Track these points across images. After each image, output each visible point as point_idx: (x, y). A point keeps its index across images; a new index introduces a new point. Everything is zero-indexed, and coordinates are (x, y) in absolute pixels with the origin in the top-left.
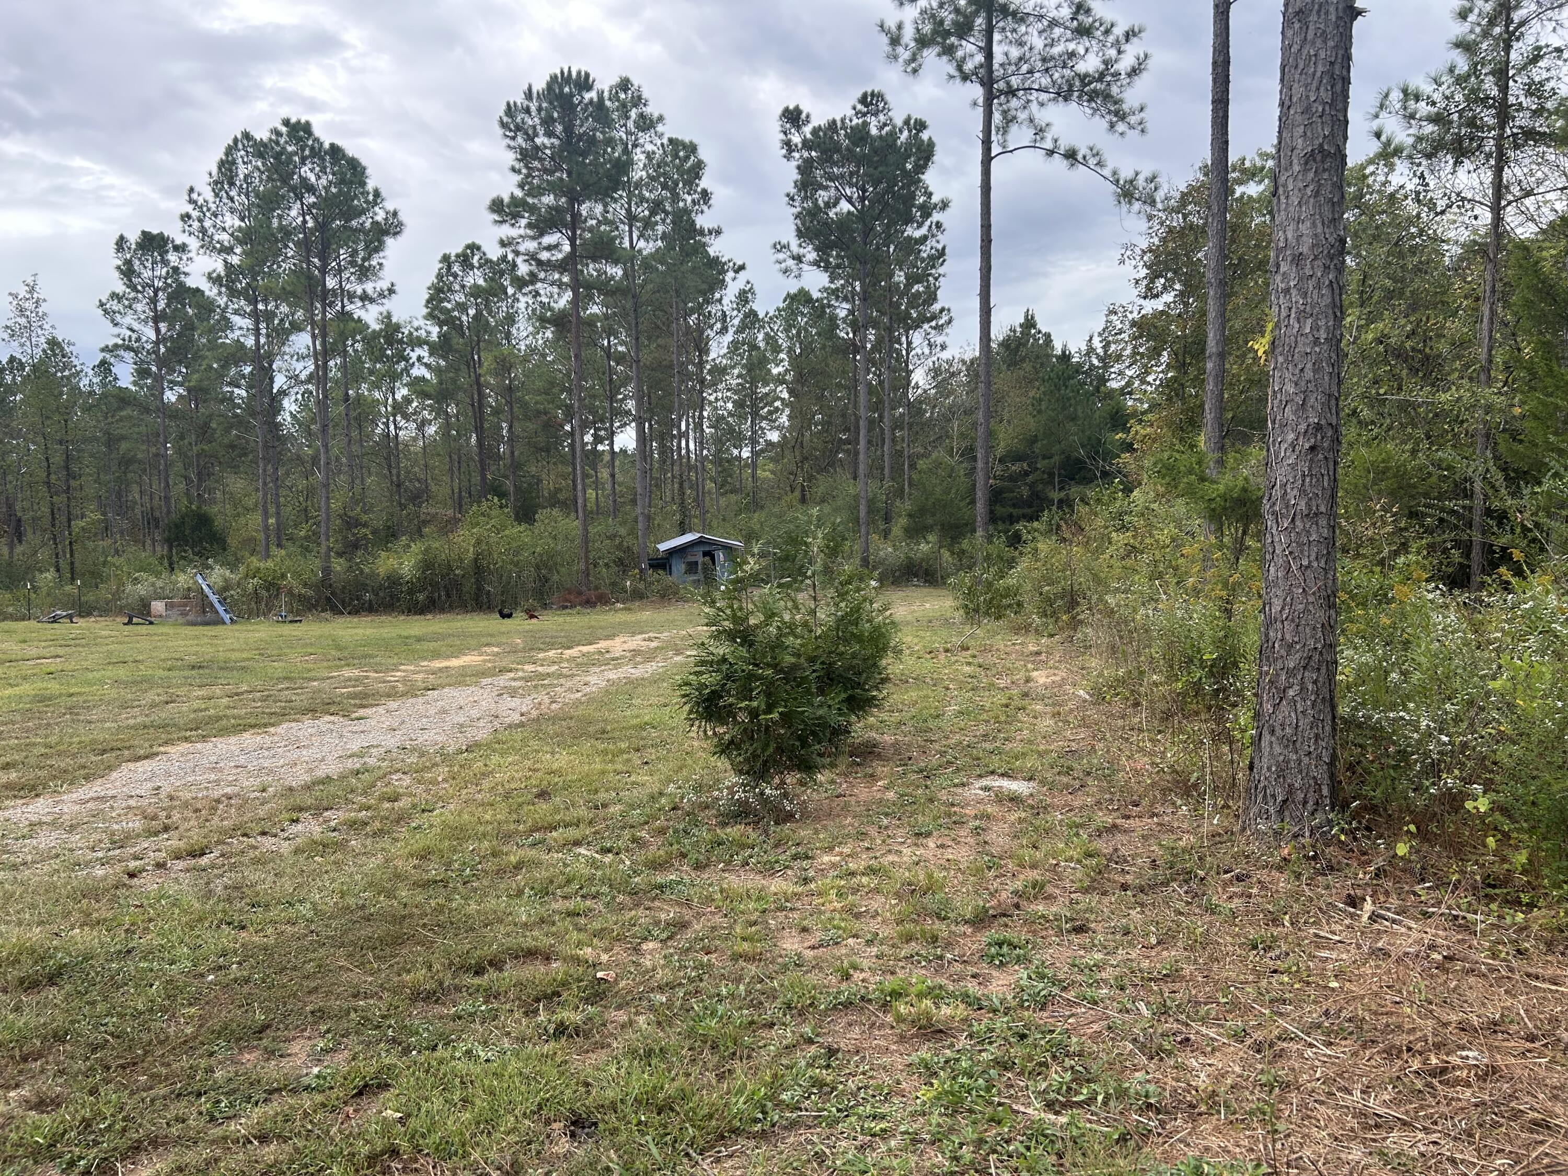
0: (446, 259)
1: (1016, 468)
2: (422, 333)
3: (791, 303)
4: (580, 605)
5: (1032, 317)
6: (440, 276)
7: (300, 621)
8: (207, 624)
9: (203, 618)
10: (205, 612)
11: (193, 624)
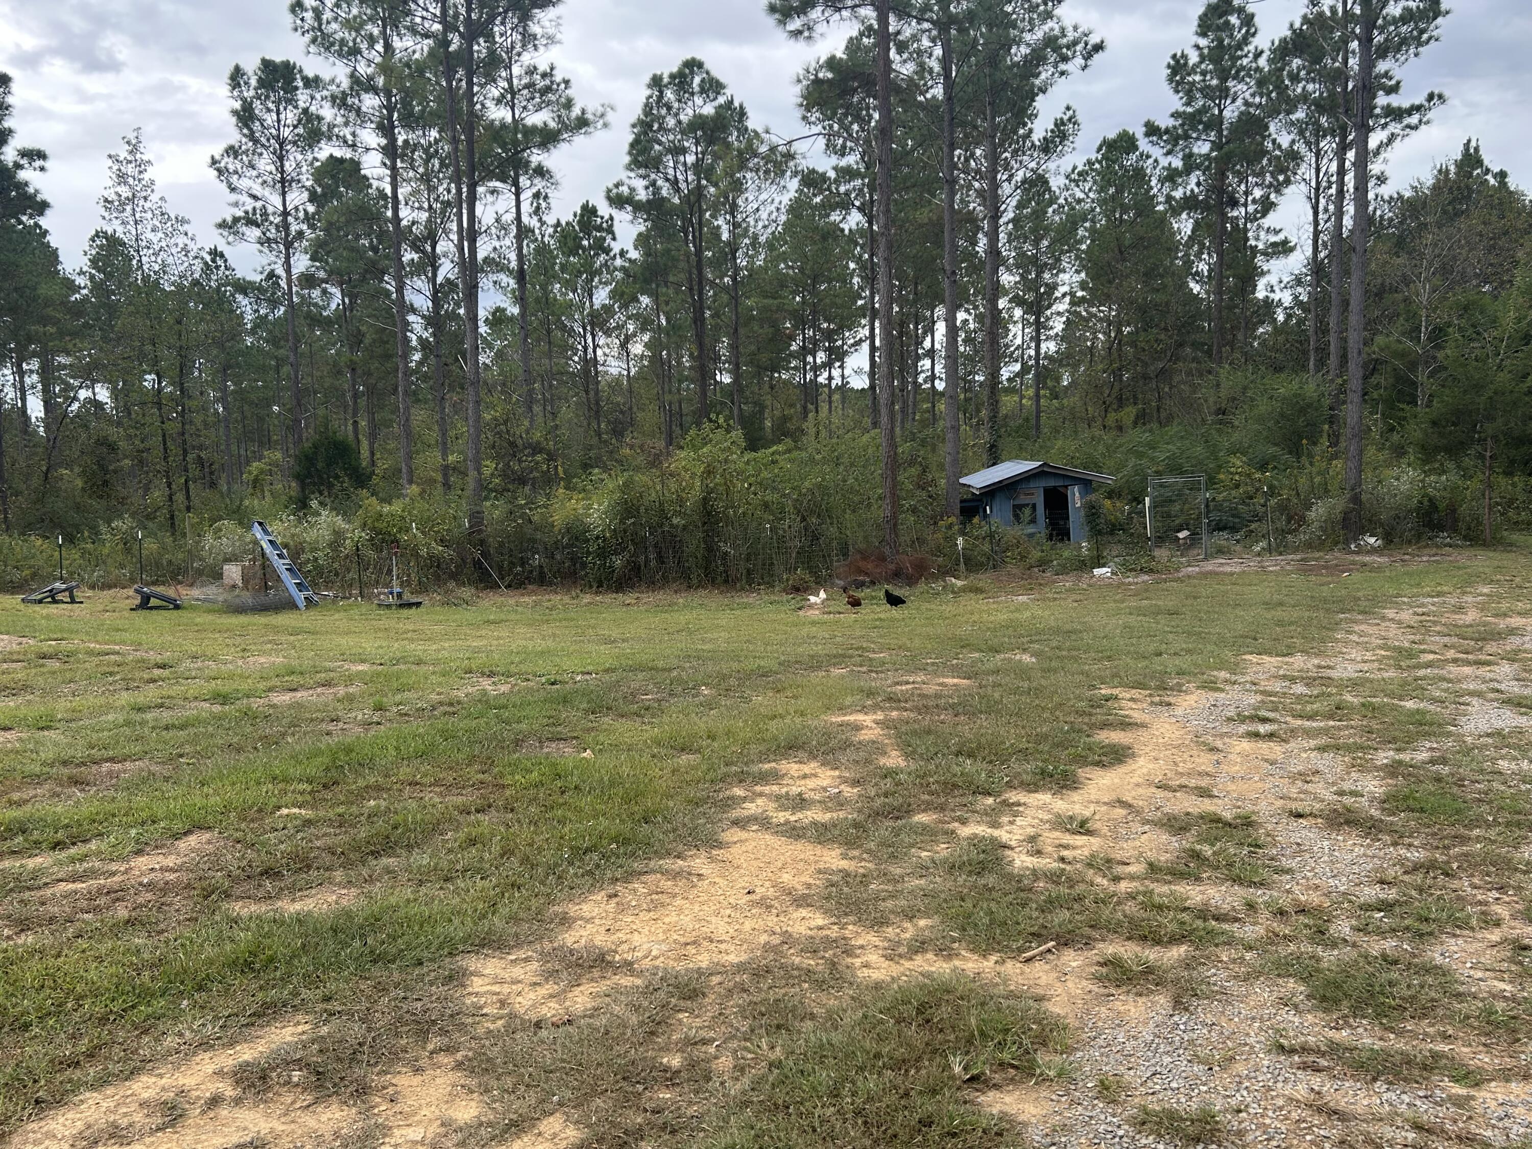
0: (656, 82)
2: (624, 190)
3: (1108, 151)
6: (648, 109)
7: (418, 604)
8: (263, 609)
9: (262, 599)
10: (267, 587)
11: (240, 610)
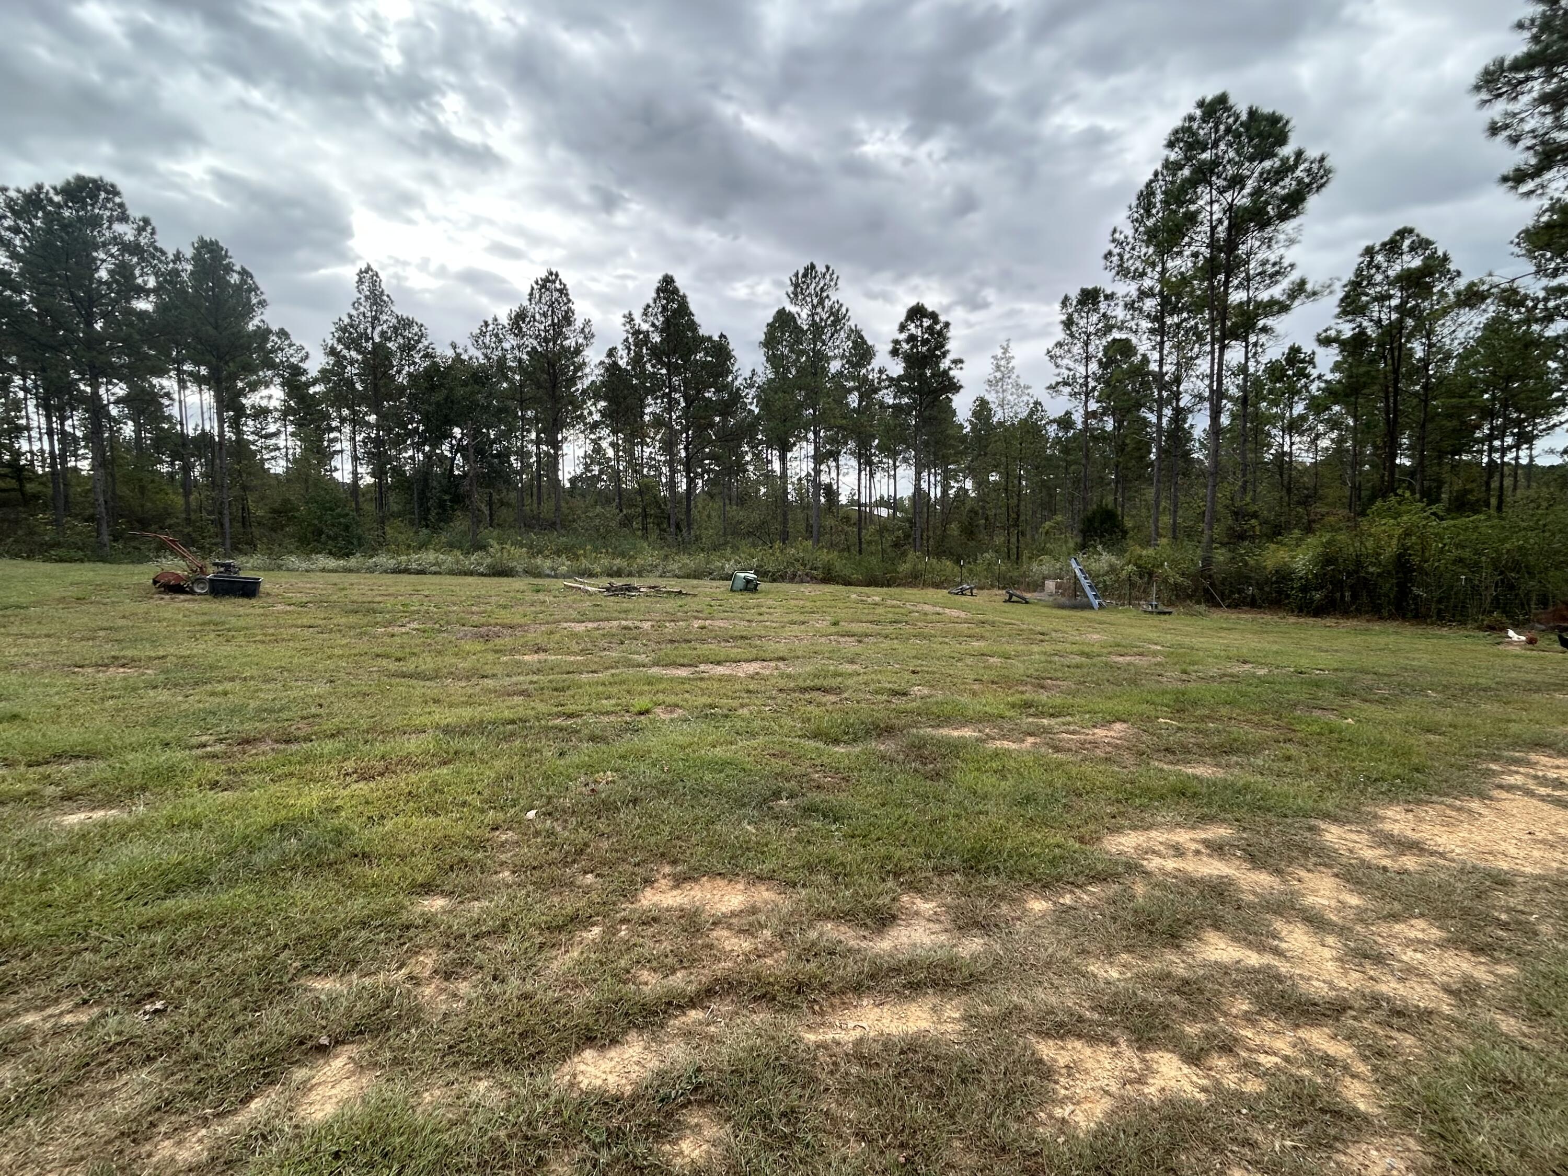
0: (1369, 251)
6: (1359, 272)
7: (1170, 613)
8: (1074, 607)
9: (1073, 601)
10: (1076, 596)
11: (1062, 607)
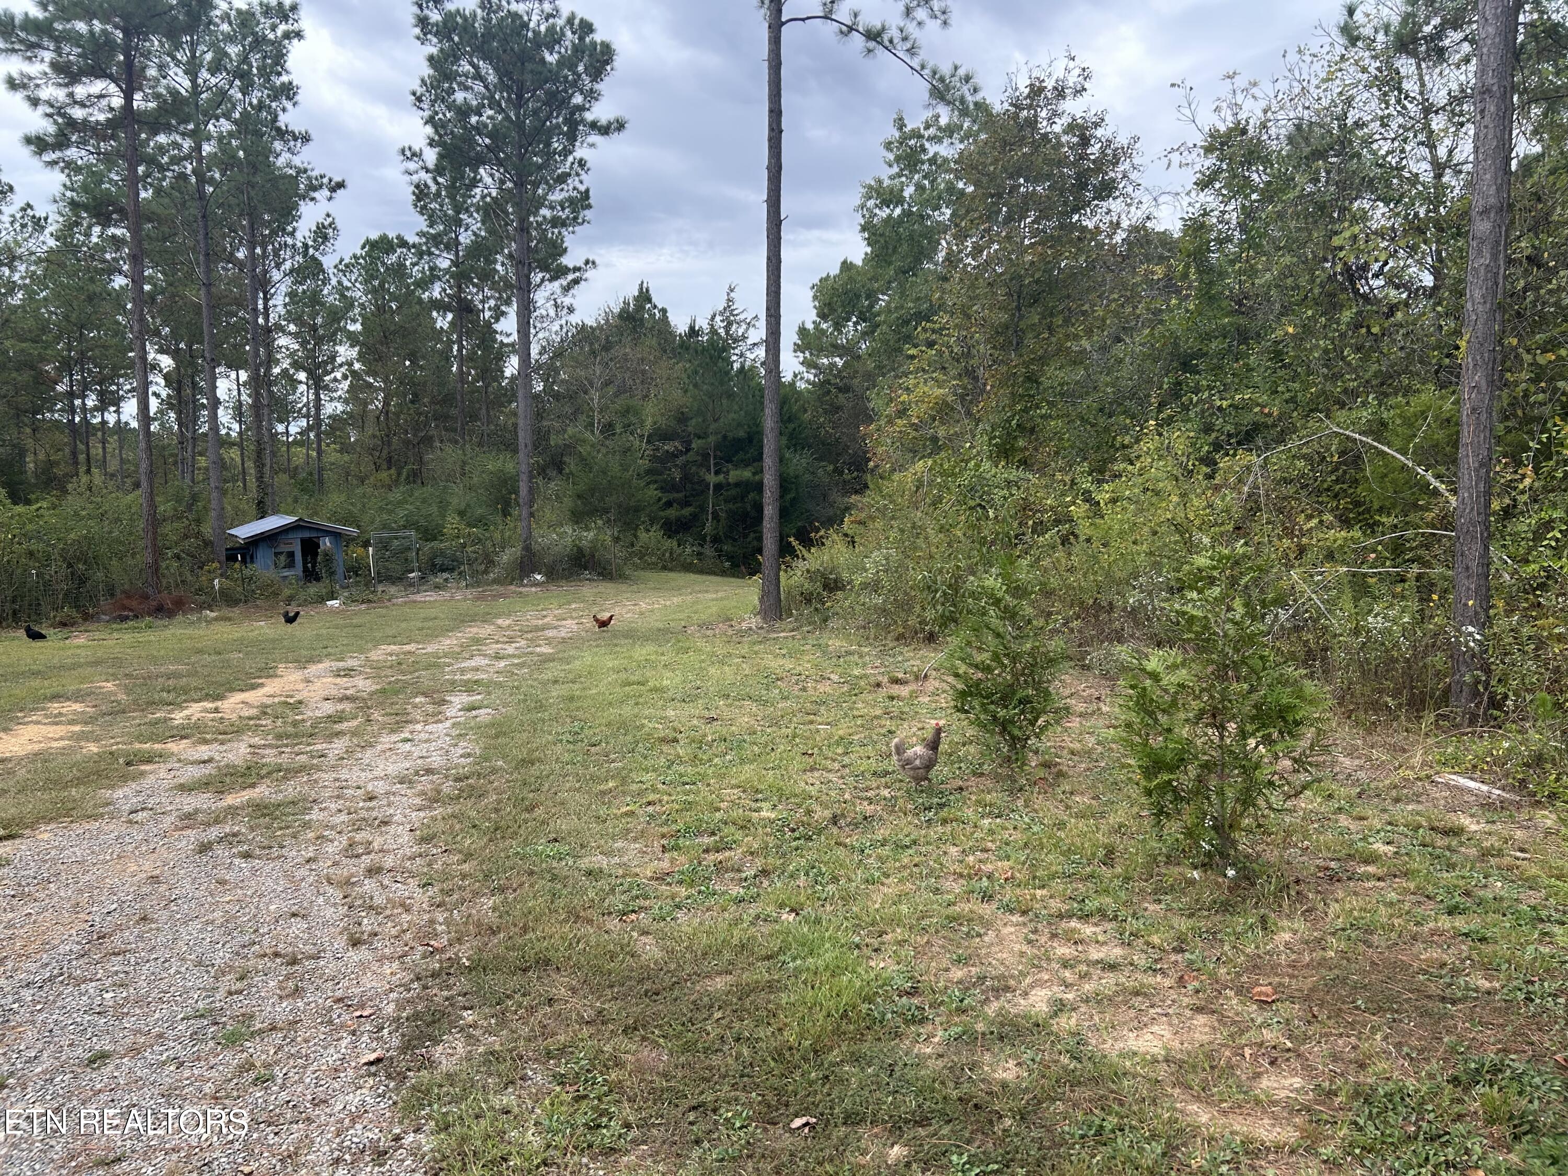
1: (669, 447)
3: (371, 249)
4: (150, 615)
5: (647, 290)
